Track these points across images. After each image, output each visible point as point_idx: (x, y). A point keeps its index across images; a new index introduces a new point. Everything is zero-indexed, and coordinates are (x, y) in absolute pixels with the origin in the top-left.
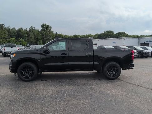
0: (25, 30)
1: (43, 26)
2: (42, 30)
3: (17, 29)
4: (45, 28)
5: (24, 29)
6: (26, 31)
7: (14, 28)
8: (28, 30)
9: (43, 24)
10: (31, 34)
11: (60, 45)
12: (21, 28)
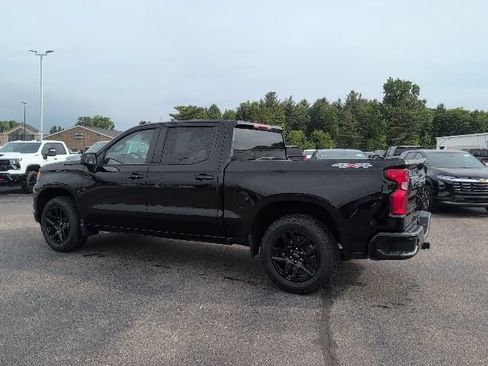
0: (334, 105)
1: (389, 87)
2: (387, 100)
3: (311, 103)
4: (398, 92)
5: (331, 103)
6: (339, 107)
7: (305, 101)
8: (343, 102)
9: (390, 80)
10: (349, 116)
11: (442, 148)
12: (324, 100)
